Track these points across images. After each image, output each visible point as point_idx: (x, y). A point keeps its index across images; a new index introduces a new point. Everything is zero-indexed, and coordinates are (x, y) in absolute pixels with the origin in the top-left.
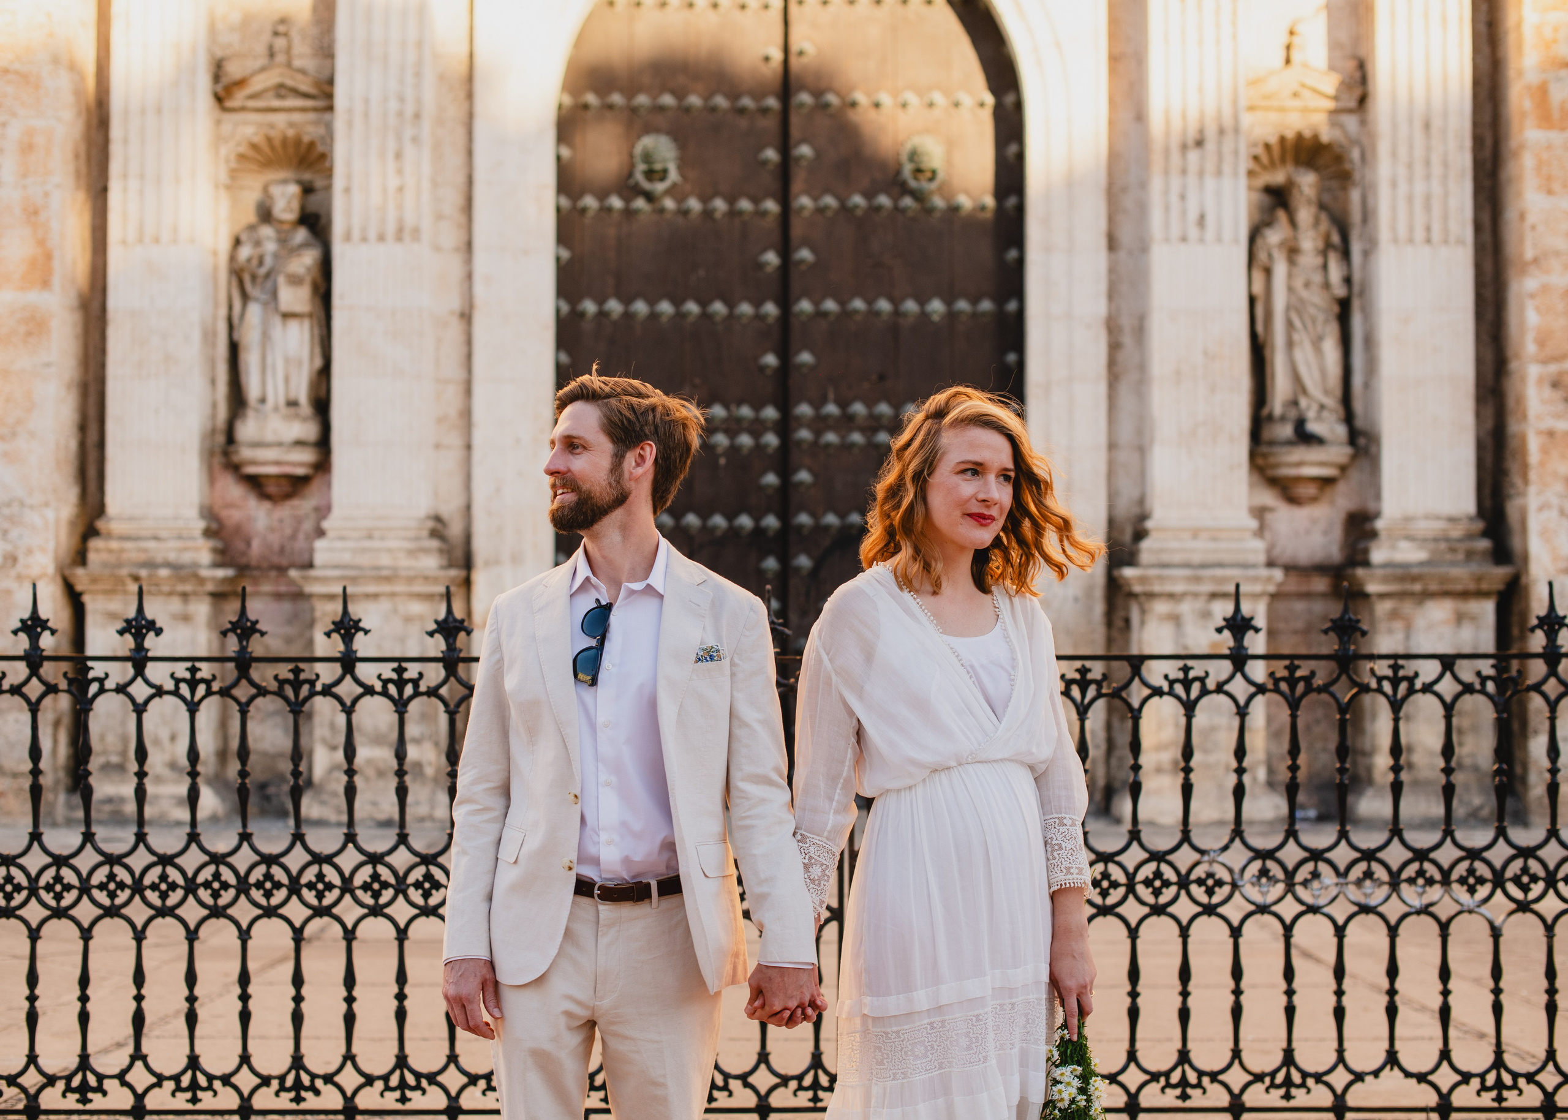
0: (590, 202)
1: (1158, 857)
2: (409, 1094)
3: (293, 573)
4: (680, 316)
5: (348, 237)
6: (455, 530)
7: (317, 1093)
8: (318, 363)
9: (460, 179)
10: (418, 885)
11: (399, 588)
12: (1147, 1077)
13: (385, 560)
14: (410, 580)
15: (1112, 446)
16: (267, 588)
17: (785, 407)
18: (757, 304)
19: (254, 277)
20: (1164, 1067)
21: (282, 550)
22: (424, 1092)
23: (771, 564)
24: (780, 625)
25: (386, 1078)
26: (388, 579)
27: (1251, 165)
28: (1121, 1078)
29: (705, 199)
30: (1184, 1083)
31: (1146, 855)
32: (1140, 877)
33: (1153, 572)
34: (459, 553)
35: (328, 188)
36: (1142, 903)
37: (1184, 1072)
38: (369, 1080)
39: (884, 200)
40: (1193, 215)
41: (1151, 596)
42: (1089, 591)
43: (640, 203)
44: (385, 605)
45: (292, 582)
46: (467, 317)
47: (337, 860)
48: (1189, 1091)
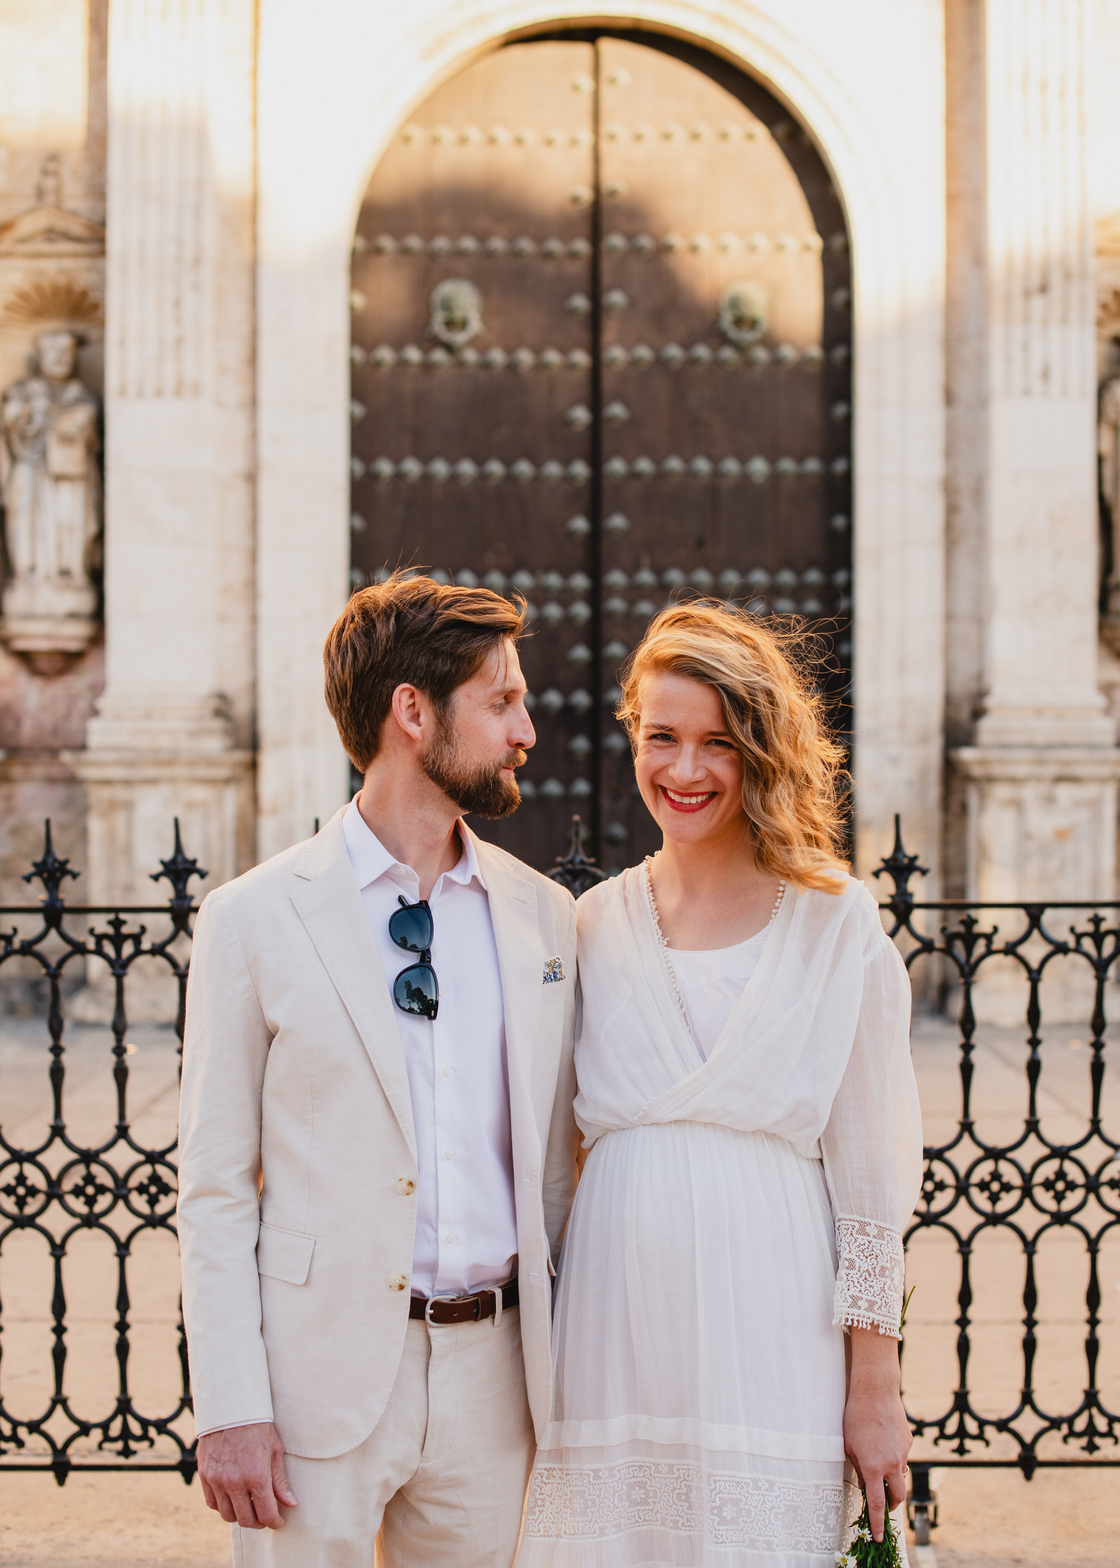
0: (385, 354)
1: (1061, 1153)
2: (133, 1445)
3: (67, 757)
4: (483, 477)
5: (123, 393)
6: (241, 709)
7: (20, 1444)
8: (93, 529)
9: (244, 329)
10: (142, 1189)
11: (180, 771)
12: (1045, 1424)
13: (165, 742)
14: (192, 764)
15: (949, 617)
16: (39, 770)
17: (595, 573)
18: (566, 462)
19: (23, 437)
20: (1067, 1410)
21: (55, 731)
22: (152, 1443)
23: (581, 744)
24: (592, 865)
25: (105, 1426)
26: (169, 763)
27: (1101, 314)
28: (1013, 1425)
29: (510, 350)
30: (1091, 1430)
31: (1046, 1151)
32: (1039, 1177)
33: (993, 754)
34: (245, 734)
35: (101, 340)
36: (1041, 1209)
37: (1091, 1417)
38: (85, 1429)
39: (702, 352)
40: (1036, 367)
41: (991, 779)
42: (923, 774)
43: (439, 356)
44: (164, 791)
45: (63, 765)
46: (252, 478)
47: (41, 1158)
48: (1098, 1441)
